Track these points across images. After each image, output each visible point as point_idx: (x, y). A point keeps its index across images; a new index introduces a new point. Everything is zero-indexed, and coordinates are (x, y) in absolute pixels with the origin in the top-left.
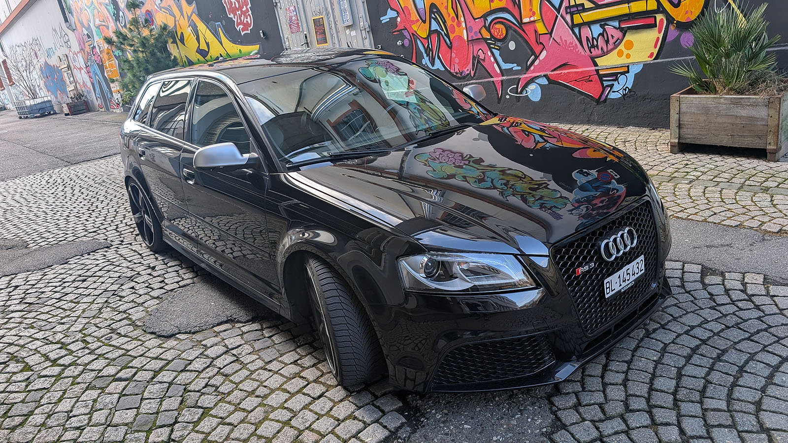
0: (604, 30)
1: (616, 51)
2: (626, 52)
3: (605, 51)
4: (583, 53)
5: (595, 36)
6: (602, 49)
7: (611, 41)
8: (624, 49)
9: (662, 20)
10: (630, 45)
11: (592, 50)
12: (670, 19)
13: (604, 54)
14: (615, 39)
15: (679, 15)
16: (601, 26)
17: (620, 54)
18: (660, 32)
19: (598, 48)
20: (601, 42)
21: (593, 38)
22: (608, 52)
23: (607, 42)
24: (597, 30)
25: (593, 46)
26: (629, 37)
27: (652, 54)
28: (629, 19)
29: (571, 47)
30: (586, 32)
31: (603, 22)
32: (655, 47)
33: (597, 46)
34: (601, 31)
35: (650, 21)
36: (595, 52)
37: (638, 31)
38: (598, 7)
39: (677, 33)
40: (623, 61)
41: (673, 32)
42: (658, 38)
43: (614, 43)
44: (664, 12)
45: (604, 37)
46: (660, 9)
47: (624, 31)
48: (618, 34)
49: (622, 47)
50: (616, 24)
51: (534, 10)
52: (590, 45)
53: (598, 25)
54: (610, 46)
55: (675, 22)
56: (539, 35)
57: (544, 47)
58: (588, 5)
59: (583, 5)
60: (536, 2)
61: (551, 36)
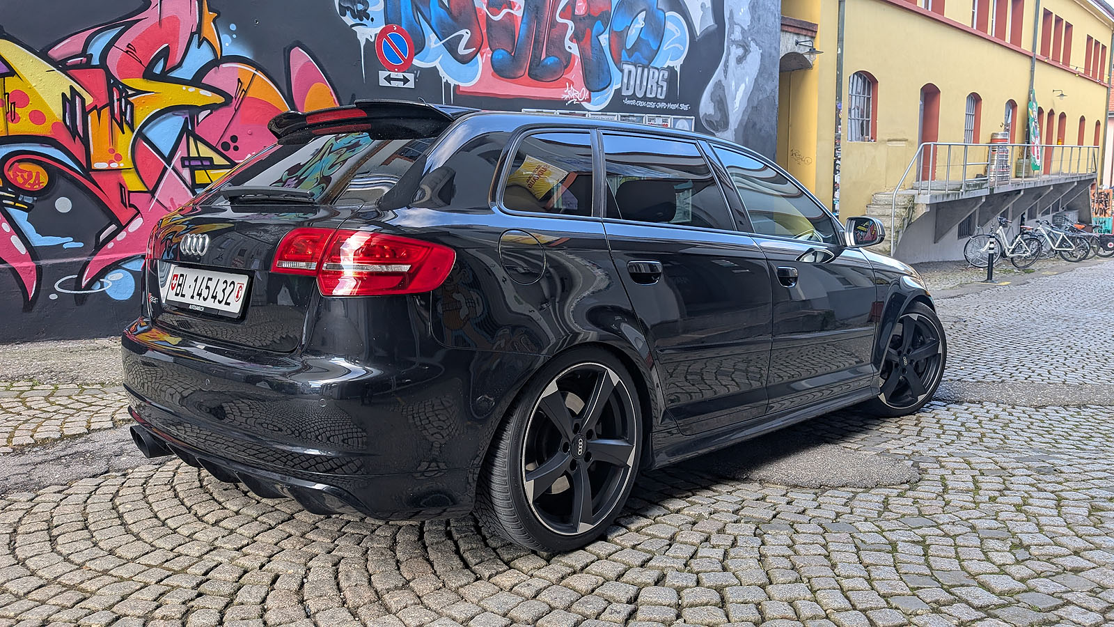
51: (120, 151)
56: (129, 192)
57: (139, 212)
58: (218, 160)
59: (211, 159)
60: (125, 140)
61: (154, 197)
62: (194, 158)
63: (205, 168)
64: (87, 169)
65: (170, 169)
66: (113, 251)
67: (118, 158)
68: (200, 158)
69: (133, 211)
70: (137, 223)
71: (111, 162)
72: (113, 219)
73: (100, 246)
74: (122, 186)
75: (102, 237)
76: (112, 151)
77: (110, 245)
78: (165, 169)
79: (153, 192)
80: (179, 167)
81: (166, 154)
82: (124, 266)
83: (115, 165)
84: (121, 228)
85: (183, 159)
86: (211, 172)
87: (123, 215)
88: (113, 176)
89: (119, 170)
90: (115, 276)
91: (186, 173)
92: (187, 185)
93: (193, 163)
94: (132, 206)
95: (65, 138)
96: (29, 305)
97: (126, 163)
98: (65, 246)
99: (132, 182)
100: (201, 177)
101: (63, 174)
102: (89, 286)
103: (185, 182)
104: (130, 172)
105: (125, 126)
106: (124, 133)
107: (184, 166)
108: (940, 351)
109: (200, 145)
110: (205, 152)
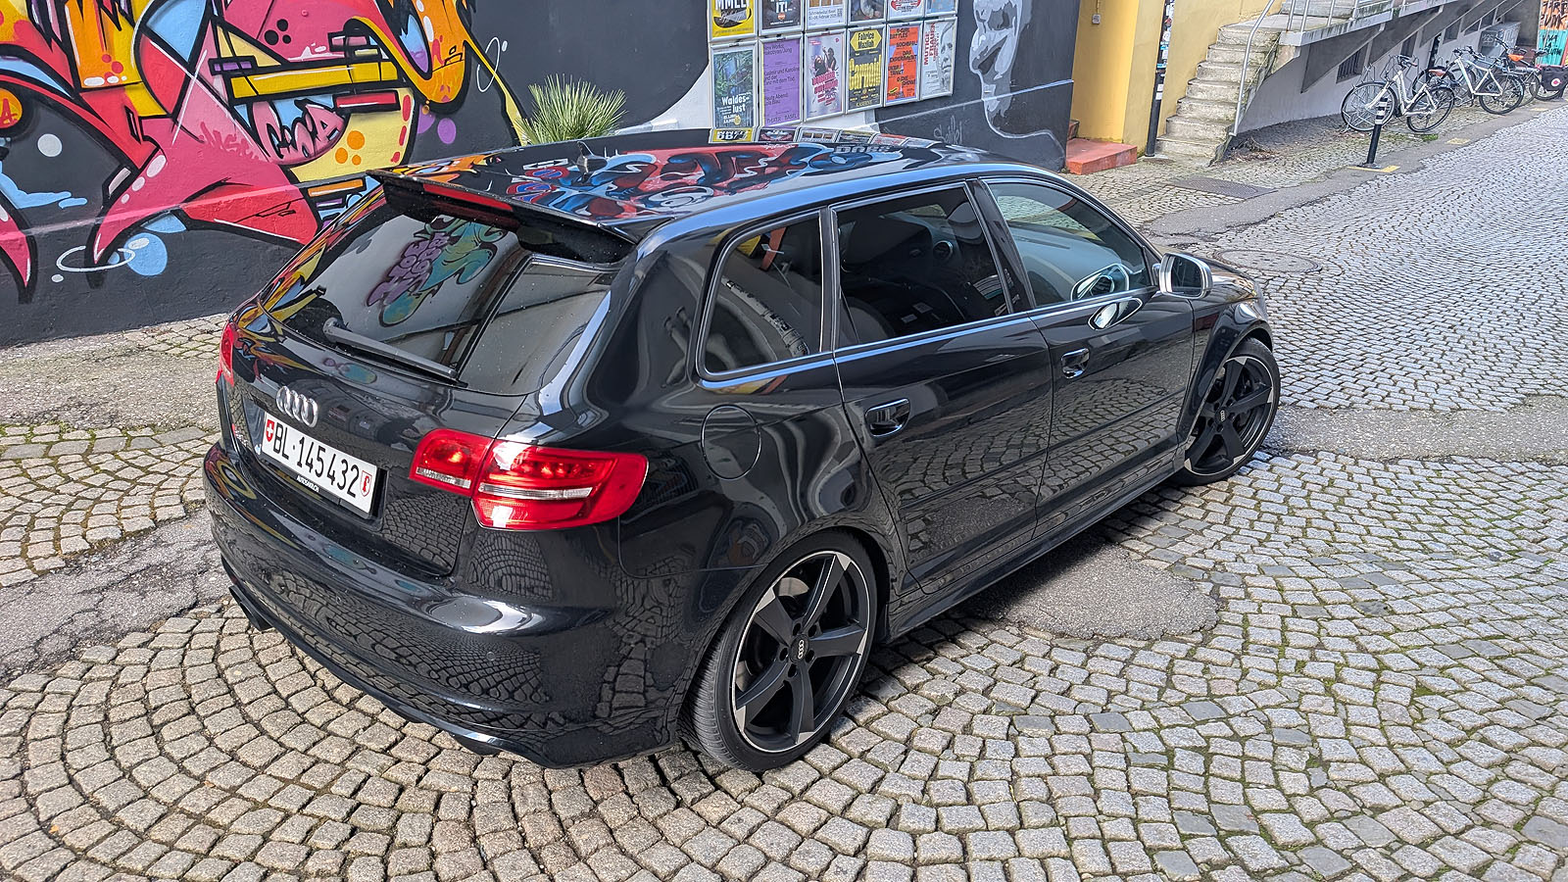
0: (306, 112)
1: (332, 152)
2: (351, 153)
3: (312, 152)
4: (262, 158)
5: (288, 123)
7: (322, 133)
8: (347, 148)
9: (407, 98)
10: (358, 141)
11: (283, 151)
12: (420, 99)
13: (309, 159)
14: (329, 130)
15: (433, 91)
16: (297, 103)
17: (342, 157)
18: (406, 119)
19: (295, 148)
20: (301, 135)
21: (283, 128)
22: (318, 154)
23: (314, 135)
24: (289, 111)
25: (284, 143)
26: (356, 125)
27: (397, 155)
28: (352, 93)
29: (232, 146)
30: (264, 115)
31: (302, 97)
32: (402, 144)
33: (293, 143)
34: (299, 113)
35: (389, 99)
38: (286, 66)
39: (431, 120)
40: (348, 169)
41: (426, 119)
42: (404, 128)
43: (329, 137)
51: (117, 58)
52: (277, 142)
54: (321, 144)
55: (428, 102)
56: (140, 118)
57: (158, 147)
58: (264, 60)
59: (252, 59)
60: (123, 40)
61: (176, 122)
62: (227, 60)
63: (245, 73)
64: (76, 89)
65: (194, 79)
66: (130, 206)
67: (118, 68)
68: (235, 59)
69: (150, 147)
70: (158, 164)
71: (107, 76)
72: (123, 160)
73: (110, 201)
74: (128, 110)
75: (112, 188)
76: (107, 58)
77: (125, 198)
78: (188, 80)
79: (174, 115)
80: (207, 75)
81: (187, 57)
82: (149, 228)
83: (113, 80)
84: (136, 172)
85: (211, 62)
86: (254, 79)
87: (137, 152)
88: (113, 96)
89: (121, 86)
90: (137, 244)
91: (218, 83)
92: (221, 102)
93: (227, 67)
94: (146, 138)
95: (35, 43)
96: (26, 293)
97: (129, 75)
98: (62, 205)
99: (143, 103)
100: (241, 87)
101: (41, 99)
102: (104, 260)
103: (218, 97)
104: (136, 89)
105: (121, 19)
106: (120, 29)
107: (214, 73)
108: (1271, 400)
109: (233, 38)
110: (243, 48)
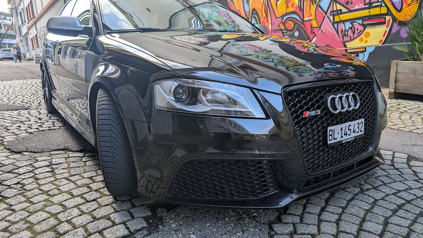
0: (353, 25)
1: (359, 38)
2: (365, 39)
3: (352, 38)
4: (338, 39)
5: (347, 29)
6: (350, 37)
7: (357, 32)
8: (364, 37)
9: (389, 20)
10: (368, 35)
11: (344, 37)
12: (395, 19)
13: (351, 40)
14: (359, 31)
15: (401, 17)
16: (351, 23)
17: (361, 40)
18: (387, 27)
19: (348, 37)
20: (350, 33)
21: (345, 30)
22: (354, 39)
23: (354, 33)
24: (348, 25)
25: (345, 35)
26: (368, 30)
27: (381, 41)
28: (369, 19)
29: (332, 35)
30: (341, 26)
31: (352, 21)
32: (384, 36)
33: (347, 35)
34: (351, 26)
35: (382, 20)
36: (346, 39)
37: (374, 26)
38: (350, 11)
39: (398, 28)
40: (363, 44)
41: (396, 27)
42: (386, 31)
43: (358, 34)
44: (391, 15)
45: (352, 29)
46: (389, 13)
47: (365, 26)
48: (361, 28)
49: (363, 36)
50: (360, 22)
51: (311, 13)
52: (343, 35)
53: (349, 22)
54: (355, 36)
55: (398, 21)
56: (313, 28)
58: (344, 10)
59: (341, 10)
63: (338, 14)
64: (303, 21)
67: (311, 15)
68: (337, 11)
70: (315, 40)
74: (311, 26)
78: (325, 17)
79: (320, 27)
80: (329, 15)
81: (325, 11)
83: (310, 18)
85: (331, 12)
86: (341, 16)
87: (311, 36)
88: (309, 22)
91: (331, 18)
92: (331, 23)
93: (334, 13)
94: (314, 33)
95: (298, 11)
97: (313, 17)
99: (315, 24)
100: (337, 19)
104: (314, 20)
106: (313, 5)
110: (339, 7)
